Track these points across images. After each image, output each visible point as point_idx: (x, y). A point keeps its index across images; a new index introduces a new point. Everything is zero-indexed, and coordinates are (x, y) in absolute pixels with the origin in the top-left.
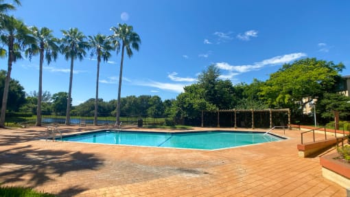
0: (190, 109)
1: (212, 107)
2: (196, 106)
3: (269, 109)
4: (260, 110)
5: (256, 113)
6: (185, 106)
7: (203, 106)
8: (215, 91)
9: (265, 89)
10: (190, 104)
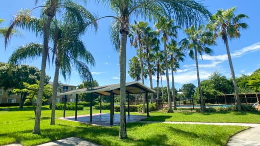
0: (208, 95)
1: (220, 93)
2: (211, 93)
3: (256, 93)
4: (249, 93)
5: (247, 95)
6: (204, 93)
7: (215, 93)
8: (220, 85)
9: (250, 82)
10: (207, 92)
